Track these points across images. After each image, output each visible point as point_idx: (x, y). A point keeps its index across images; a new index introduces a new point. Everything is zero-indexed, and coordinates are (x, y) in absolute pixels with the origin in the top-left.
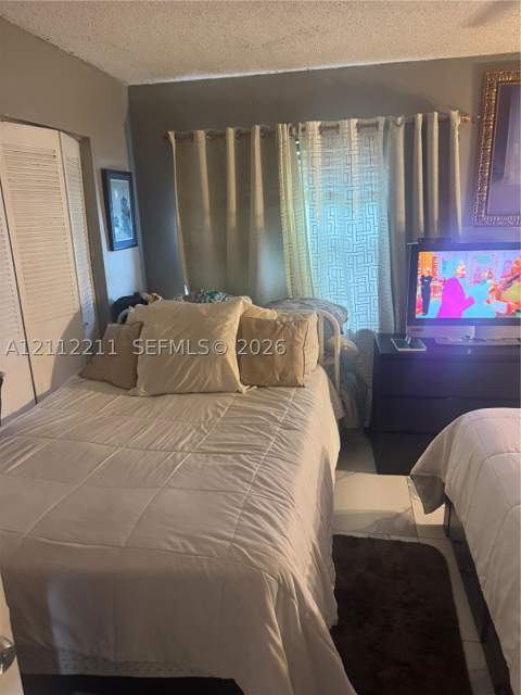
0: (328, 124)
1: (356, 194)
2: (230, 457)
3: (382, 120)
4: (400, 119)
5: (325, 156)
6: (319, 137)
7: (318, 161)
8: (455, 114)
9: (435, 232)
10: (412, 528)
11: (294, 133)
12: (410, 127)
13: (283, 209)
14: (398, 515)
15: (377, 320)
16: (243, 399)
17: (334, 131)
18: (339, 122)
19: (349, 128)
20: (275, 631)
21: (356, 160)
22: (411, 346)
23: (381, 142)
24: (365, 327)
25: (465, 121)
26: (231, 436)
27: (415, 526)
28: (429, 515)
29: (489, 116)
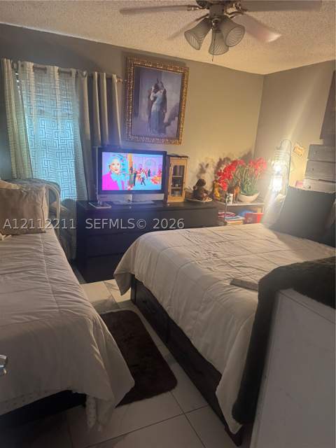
0: (38, 66)
1: (59, 114)
2: (22, 274)
3: (74, 71)
4: (85, 73)
5: (37, 86)
6: (33, 73)
7: (33, 89)
8: (115, 76)
9: (107, 141)
10: (116, 305)
11: (15, 67)
12: (91, 78)
13: (9, 117)
14: (106, 301)
15: (76, 193)
16: (4, 243)
17: (43, 72)
18: (47, 66)
19: (54, 72)
20: (95, 345)
21: (58, 92)
22: (102, 206)
23: (74, 83)
24: (68, 198)
25: (119, 81)
26: (12, 264)
28: (123, 296)
29: (130, 81)
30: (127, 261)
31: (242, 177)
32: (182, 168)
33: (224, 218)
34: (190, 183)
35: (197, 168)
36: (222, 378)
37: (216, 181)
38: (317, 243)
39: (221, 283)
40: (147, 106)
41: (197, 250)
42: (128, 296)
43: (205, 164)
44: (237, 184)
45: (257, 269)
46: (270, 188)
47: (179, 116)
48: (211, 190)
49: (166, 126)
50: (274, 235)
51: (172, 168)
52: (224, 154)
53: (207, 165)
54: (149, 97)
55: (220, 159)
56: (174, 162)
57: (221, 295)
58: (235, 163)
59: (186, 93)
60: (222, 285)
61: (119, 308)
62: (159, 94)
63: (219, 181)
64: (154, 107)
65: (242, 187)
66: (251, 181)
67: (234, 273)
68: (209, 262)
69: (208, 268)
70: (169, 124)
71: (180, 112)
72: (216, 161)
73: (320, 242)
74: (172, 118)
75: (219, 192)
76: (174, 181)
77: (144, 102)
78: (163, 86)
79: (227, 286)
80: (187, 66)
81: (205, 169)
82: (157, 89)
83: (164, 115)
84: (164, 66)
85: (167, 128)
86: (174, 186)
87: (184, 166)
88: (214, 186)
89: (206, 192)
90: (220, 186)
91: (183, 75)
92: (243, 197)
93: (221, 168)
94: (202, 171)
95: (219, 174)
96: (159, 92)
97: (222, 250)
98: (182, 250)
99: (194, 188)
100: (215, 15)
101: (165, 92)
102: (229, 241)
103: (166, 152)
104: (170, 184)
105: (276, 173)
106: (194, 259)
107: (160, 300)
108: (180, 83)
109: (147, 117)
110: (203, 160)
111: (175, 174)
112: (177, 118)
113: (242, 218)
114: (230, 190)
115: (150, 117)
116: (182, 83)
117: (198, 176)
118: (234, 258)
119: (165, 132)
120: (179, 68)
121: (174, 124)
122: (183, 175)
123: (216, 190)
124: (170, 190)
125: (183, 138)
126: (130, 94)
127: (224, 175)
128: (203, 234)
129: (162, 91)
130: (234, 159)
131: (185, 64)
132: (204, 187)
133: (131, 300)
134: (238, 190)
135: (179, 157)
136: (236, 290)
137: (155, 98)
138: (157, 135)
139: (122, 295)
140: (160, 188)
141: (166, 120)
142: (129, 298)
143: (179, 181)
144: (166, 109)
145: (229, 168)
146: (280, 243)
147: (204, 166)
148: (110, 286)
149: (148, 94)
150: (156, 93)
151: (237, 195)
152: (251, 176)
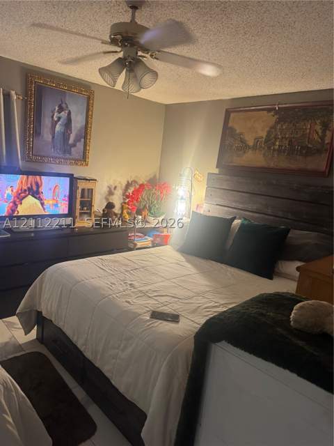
8: (13, 93)
9: (5, 162)
10: (20, 347)
14: (6, 344)
20: (7, 414)
25: (19, 98)
27: (20, 345)
28: (28, 335)
29: (31, 99)
30: (32, 297)
31: (149, 199)
32: (91, 191)
33: (134, 240)
34: (99, 205)
35: (105, 190)
36: (148, 418)
37: (125, 203)
38: (219, 264)
39: (141, 317)
40: (50, 125)
41: (113, 281)
42: (33, 334)
43: (114, 186)
44: (145, 206)
45: (173, 297)
46: (175, 211)
47: (85, 138)
48: (120, 212)
49: (71, 147)
50: (182, 258)
51: (79, 191)
52: (131, 177)
53: (115, 188)
54: (53, 117)
55: (128, 182)
56: (82, 185)
57: (143, 331)
58: (142, 186)
59: (92, 116)
60: (142, 319)
61: (23, 350)
62: (64, 114)
63: (128, 204)
64: (58, 128)
65: (150, 210)
66: (157, 203)
67: (152, 304)
68: (127, 295)
69: (126, 302)
70: (74, 145)
71: (86, 133)
72: (124, 183)
73: (222, 263)
74: (77, 140)
75: (128, 213)
76: (82, 204)
77: (47, 122)
78: (67, 107)
79: (148, 321)
80: (92, 89)
81: (113, 191)
82: (61, 109)
83: (69, 135)
84: (69, 87)
85: (73, 149)
86: (82, 209)
87: (92, 190)
88: (122, 208)
89: (116, 215)
90: (128, 208)
91: (89, 98)
92: (151, 219)
93: (129, 191)
94: (111, 193)
95: (128, 197)
96: (63, 113)
97: (137, 278)
98: (97, 282)
99: (103, 211)
100: (129, 56)
101: (69, 113)
102: (143, 267)
103: (73, 175)
104: (78, 206)
105: (180, 198)
106: (111, 292)
107: (74, 339)
108: (86, 105)
109: (51, 137)
110: (111, 183)
111: (83, 196)
112: (83, 140)
113: (150, 239)
114: (139, 213)
115: (53, 137)
116: (88, 105)
117: (107, 199)
118: (149, 287)
119: (70, 154)
120: (85, 90)
121: (80, 145)
122: (92, 199)
123: (125, 211)
124: (77, 214)
125: (90, 160)
126: (30, 112)
127: (133, 198)
128: (116, 261)
129: (67, 112)
130: (141, 183)
131: (90, 87)
132: (114, 210)
133: (37, 338)
134: (145, 212)
135: (87, 180)
136: (156, 324)
137: (59, 118)
138: (61, 156)
139: (26, 335)
140: (66, 212)
141: (71, 141)
142: (35, 337)
143: (87, 205)
144: (71, 130)
145: (137, 192)
146: (189, 266)
147: (113, 189)
148: (10, 325)
149: (51, 114)
150: (60, 113)
151: (145, 216)
152: (157, 199)
